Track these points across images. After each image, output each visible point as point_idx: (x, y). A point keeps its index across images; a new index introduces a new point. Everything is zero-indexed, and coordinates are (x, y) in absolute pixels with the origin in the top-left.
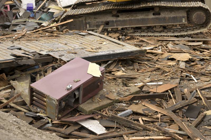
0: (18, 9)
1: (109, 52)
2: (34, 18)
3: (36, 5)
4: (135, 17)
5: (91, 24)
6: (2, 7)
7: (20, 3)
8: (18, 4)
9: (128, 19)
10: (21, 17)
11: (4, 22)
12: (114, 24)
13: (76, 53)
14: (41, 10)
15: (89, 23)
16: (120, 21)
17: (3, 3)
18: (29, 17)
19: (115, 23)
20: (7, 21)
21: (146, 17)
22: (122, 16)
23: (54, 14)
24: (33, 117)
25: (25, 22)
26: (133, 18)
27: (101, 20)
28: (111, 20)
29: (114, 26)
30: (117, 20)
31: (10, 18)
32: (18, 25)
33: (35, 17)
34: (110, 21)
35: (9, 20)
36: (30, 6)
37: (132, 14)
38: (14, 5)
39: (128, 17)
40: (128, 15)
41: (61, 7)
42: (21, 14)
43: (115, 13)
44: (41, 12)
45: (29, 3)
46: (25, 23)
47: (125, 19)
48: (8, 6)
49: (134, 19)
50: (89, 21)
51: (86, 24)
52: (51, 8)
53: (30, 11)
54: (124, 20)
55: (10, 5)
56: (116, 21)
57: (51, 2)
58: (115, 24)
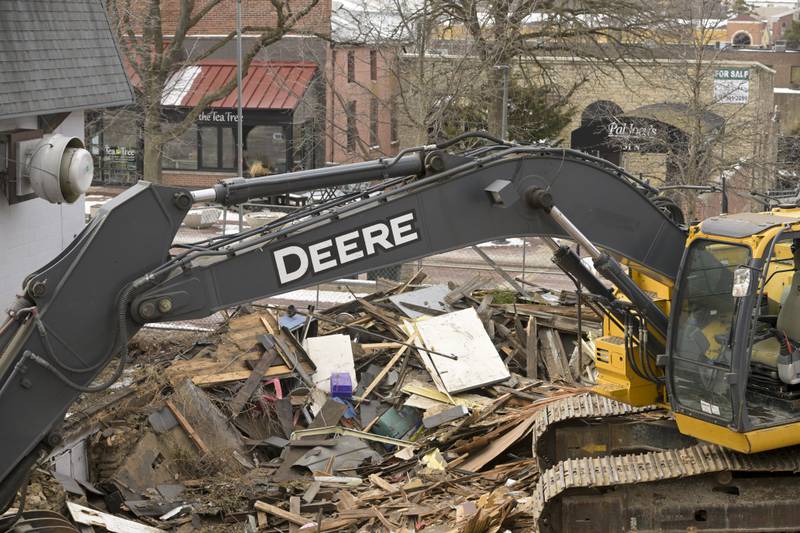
0: (305, 393)
2: (355, 422)
3: (358, 378)
4: (794, 498)
5: (643, 515)
6: (258, 387)
7: (310, 371)
8: (305, 376)
9: (772, 502)
10: (318, 421)
11: (267, 436)
12: (724, 518)
14: (376, 398)
15: (638, 514)
16: (744, 509)
17: (262, 373)
18: (342, 423)
19: (728, 515)
20: (273, 434)
22: (748, 490)
23: (425, 414)
25: (331, 436)
26: (788, 502)
27: (679, 505)
28: (714, 505)
29: (723, 526)
30: (735, 505)
31: (285, 424)
32: (311, 447)
33: (360, 419)
34: (711, 509)
35: (281, 430)
36: (341, 384)
37: (782, 486)
38: (293, 378)
39: (771, 497)
40: (770, 490)
41: (444, 391)
42: (316, 409)
43: (726, 481)
44: (376, 403)
45: (338, 371)
46: (330, 442)
47: (762, 503)
48: (277, 382)
49: (792, 506)
50: (638, 506)
51: (629, 515)
52: (412, 393)
53: (342, 399)
54: (760, 507)
55: (281, 377)
56: (731, 510)
57: (408, 372)
58: (727, 520)
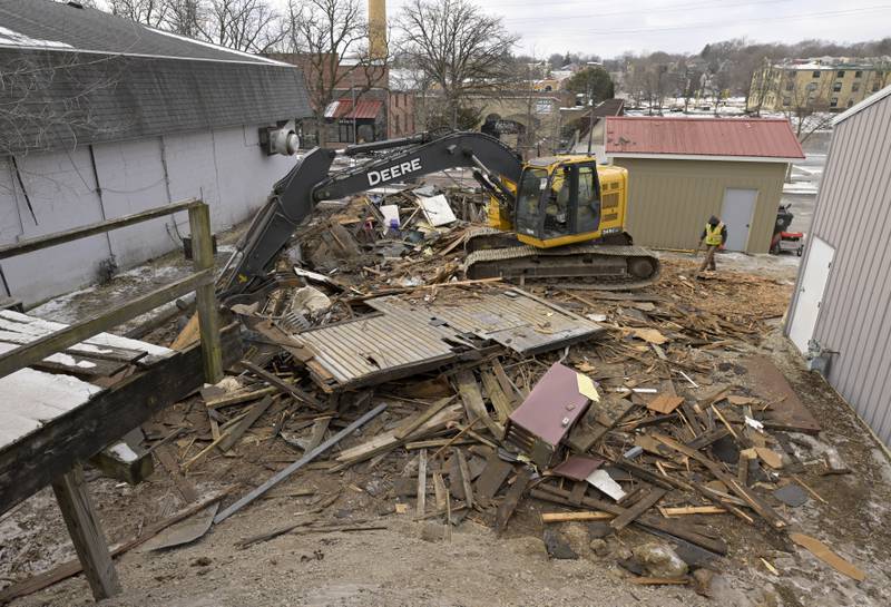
0: (381, 227)
1: (566, 334)
3: (401, 221)
5: (505, 271)
6: (363, 225)
7: (382, 219)
9: (552, 266)
10: (386, 237)
11: (367, 243)
13: (524, 337)
14: (407, 228)
16: (542, 269)
17: (365, 219)
18: (395, 238)
21: (575, 265)
22: (543, 262)
23: (425, 234)
24: (511, 463)
25: (391, 243)
26: (558, 266)
27: (518, 267)
28: (531, 267)
29: (534, 275)
30: (538, 267)
31: (374, 238)
32: (383, 247)
33: (401, 236)
35: (372, 240)
36: (394, 223)
38: (376, 222)
40: (552, 262)
41: (432, 226)
42: (385, 233)
43: (535, 259)
44: (407, 231)
45: (393, 219)
47: (549, 267)
48: (370, 223)
49: (560, 268)
50: (503, 268)
52: (420, 227)
53: (395, 229)
55: (372, 221)
57: (419, 219)
58: (535, 272)
